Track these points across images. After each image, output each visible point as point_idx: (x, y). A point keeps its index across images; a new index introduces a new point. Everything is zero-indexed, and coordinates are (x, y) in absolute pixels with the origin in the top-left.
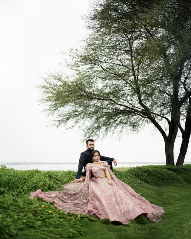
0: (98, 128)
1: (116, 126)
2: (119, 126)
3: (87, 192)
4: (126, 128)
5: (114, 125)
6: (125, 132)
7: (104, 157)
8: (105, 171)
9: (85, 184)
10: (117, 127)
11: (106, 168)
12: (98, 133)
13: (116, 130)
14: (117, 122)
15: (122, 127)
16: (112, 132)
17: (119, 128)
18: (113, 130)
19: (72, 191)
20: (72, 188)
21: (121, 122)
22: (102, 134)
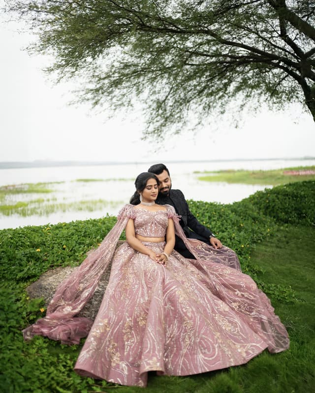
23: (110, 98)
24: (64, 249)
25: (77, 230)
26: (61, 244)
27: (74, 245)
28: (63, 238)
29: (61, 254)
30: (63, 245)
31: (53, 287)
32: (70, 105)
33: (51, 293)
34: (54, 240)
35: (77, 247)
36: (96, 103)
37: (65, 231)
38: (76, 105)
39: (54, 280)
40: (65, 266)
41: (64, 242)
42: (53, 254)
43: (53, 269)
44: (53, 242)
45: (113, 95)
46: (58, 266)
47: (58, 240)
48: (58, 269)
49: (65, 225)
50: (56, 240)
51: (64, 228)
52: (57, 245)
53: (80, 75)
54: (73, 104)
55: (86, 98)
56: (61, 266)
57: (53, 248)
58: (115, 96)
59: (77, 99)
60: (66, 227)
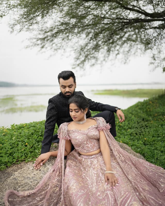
0: (97, 47)
1: (122, 45)
2: (125, 44)
3: (58, 189)
4: (136, 46)
5: (120, 43)
6: (133, 52)
7: (99, 103)
8: (98, 140)
9: (54, 171)
10: (124, 46)
11: (102, 133)
12: (96, 54)
13: (121, 50)
14: (124, 39)
15: (131, 46)
16: (117, 52)
17: (126, 47)
18: (118, 50)
19: (26, 188)
20: (26, 181)
21: (128, 39)
22: (103, 55)
23: (51, 44)
24: (26, 146)
25: (35, 131)
26: (24, 141)
27: (34, 143)
28: (25, 137)
29: (24, 150)
30: (25, 143)
31: (19, 182)
32: (27, 48)
33: (17, 187)
34: (18, 138)
35: (37, 144)
36: (43, 47)
37: (26, 131)
38: (31, 48)
39: (20, 175)
40: (28, 162)
41: (26, 140)
42: (18, 150)
43: (18, 164)
44: (18, 140)
45: (53, 42)
46: (22, 161)
47: (21, 138)
48: (23, 164)
49: (26, 126)
50: (20, 138)
51: (25, 128)
52: (21, 142)
53: (33, 29)
54: (29, 47)
55: (37, 43)
56: (24, 160)
57: (18, 145)
58: (54, 43)
59: (32, 44)
60: (26, 127)
